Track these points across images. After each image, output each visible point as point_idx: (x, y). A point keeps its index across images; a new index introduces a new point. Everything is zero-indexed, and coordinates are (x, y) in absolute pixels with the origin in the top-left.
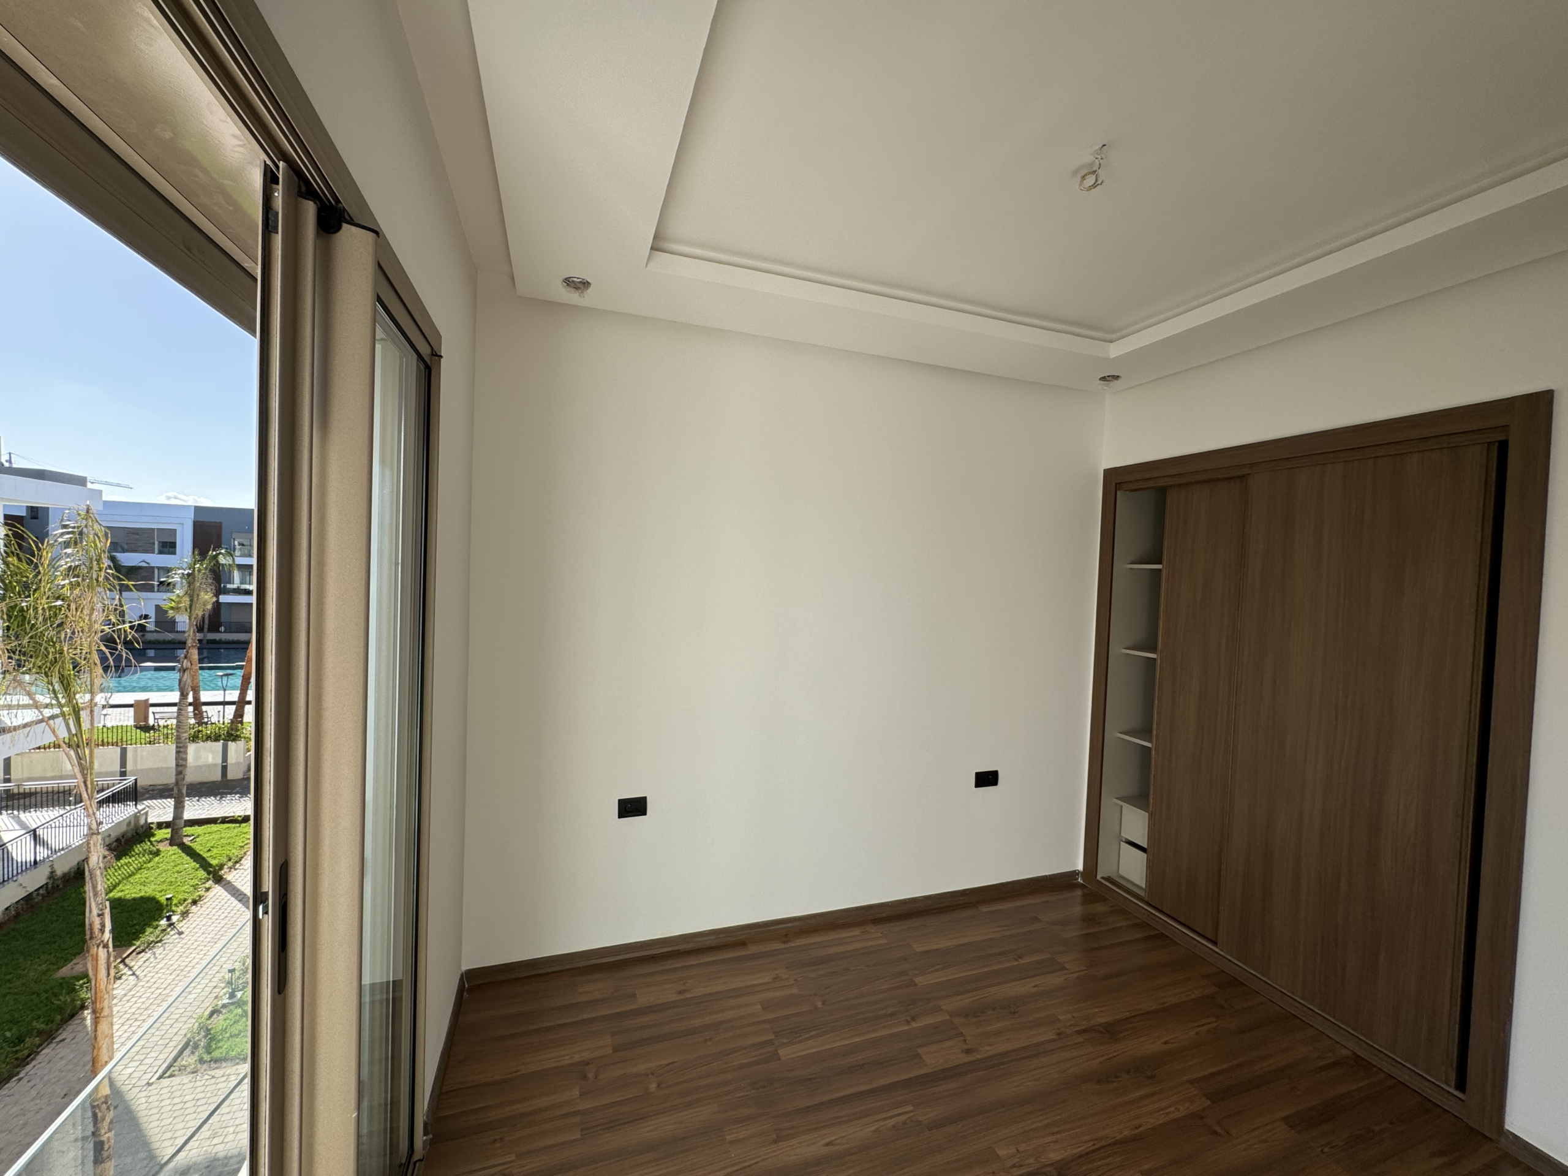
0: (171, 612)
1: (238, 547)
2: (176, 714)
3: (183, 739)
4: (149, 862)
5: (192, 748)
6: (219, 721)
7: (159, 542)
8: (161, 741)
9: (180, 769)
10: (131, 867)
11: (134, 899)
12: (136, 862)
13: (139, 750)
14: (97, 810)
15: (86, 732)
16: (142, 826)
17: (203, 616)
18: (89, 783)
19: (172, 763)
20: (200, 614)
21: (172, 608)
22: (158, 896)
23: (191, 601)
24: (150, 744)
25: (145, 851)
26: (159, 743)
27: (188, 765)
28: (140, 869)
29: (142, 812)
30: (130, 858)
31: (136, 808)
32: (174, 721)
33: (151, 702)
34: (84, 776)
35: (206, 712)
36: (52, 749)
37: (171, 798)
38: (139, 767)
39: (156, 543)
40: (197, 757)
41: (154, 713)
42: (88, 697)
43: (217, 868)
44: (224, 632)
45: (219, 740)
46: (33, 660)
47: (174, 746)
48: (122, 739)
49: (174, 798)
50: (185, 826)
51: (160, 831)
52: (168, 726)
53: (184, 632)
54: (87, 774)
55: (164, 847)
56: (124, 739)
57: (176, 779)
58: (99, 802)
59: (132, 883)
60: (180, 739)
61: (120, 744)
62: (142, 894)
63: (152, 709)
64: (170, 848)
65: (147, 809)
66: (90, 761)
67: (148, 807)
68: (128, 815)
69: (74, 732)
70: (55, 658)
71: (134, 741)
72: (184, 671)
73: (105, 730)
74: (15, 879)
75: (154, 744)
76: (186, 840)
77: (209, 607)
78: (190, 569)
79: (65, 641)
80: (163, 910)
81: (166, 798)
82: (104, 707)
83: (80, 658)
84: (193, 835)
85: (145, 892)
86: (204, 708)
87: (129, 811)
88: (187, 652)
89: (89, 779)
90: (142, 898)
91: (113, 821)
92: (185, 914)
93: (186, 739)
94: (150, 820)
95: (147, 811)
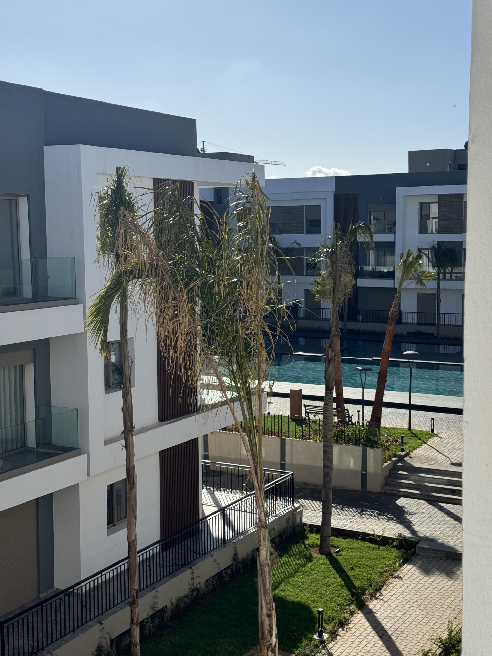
0: (317, 296)
1: (373, 222)
2: (322, 410)
3: (329, 437)
4: (304, 566)
5: (336, 449)
6: (358, 422)
7: (307, 221)
8: (311, 437)
9: (327, 470)
10: (290, 567)
11: (293, 602)
12: (294, 563)
13: (295, 442)
14: (265, 501)
15: (257, 417)
16: (298, 526)
17: (344, 301)
18: (258, 472)
19: (320, 463)
20: (342, 299)
21: (318, 292)
22: (312, 605)
23: (334, 283)
24: (303, 439)
25: (300, 553)
26: (310, 439)
27: (333, 467)
28: (297, 572)
29: (298, 511)
30: (290, 557)
31: (293, 505)
32: (321, 417)
33: (303, 393)
34: (255, 463)
35: (348, 410)
36: (234, 432)
37: (320, 501)
38: (295, 462)
39: (305, 221)
40: (341, 460)
41: (305, 405)
42: (256, 382)
43: (360, 592)
44: (362, 321)
45: (359, 445)
46: (218, 338)
47: (321, 445)
48: (281, 430)
49: (323, 502)
50: (332, 536)
51: (312, 535)
52: (316, 421)
53: (328, 320)
54: (257, 463)
55: (315, 553)
56: (283, 431)
57: (324, 481)
58: (266, 492)
59: (292, 585)
60: (326, 437)
61: (280, 435)
62: (299, 599)
63: (304, 402)
64: (319, 556)
65: (302, 508)
66: (259, 449)
67: (302, 506)
68: (287, 511)
69: (248, 417)
70: (233, 337)
71: (290, 434)
72: (329, 362)
73: (269, 418)
74: (212, 553)
75: (306, 439)
76: (334, 551)
77: (349, 291)
78: (333, 247)
79: (240, 321)
80: (316, 624)
81: (316, 500)
82: (269, 394)
83: (251, 339)
84: (339, 547)
85: (301, 598)
86: (347, 406)
87: (288, 507)
88: (332, 341)
89: (258, 467)
90: (299, 603)
91: (276, 515)
92: (334, 635)
93: (331, 438)
94: (304, 521)
95: (302, 510)
